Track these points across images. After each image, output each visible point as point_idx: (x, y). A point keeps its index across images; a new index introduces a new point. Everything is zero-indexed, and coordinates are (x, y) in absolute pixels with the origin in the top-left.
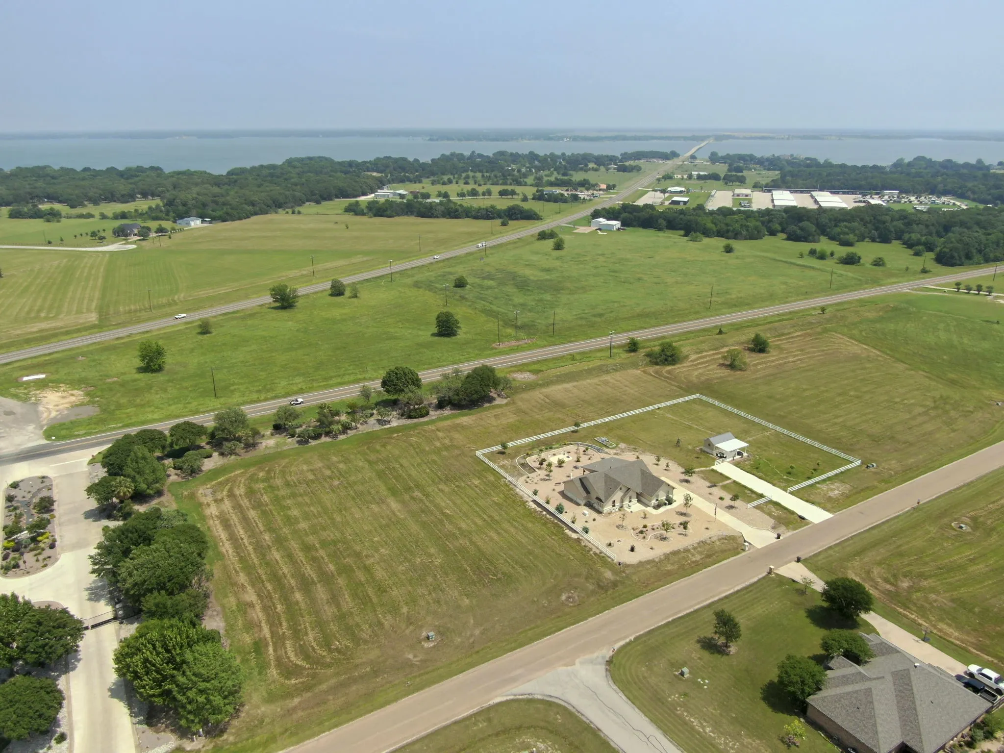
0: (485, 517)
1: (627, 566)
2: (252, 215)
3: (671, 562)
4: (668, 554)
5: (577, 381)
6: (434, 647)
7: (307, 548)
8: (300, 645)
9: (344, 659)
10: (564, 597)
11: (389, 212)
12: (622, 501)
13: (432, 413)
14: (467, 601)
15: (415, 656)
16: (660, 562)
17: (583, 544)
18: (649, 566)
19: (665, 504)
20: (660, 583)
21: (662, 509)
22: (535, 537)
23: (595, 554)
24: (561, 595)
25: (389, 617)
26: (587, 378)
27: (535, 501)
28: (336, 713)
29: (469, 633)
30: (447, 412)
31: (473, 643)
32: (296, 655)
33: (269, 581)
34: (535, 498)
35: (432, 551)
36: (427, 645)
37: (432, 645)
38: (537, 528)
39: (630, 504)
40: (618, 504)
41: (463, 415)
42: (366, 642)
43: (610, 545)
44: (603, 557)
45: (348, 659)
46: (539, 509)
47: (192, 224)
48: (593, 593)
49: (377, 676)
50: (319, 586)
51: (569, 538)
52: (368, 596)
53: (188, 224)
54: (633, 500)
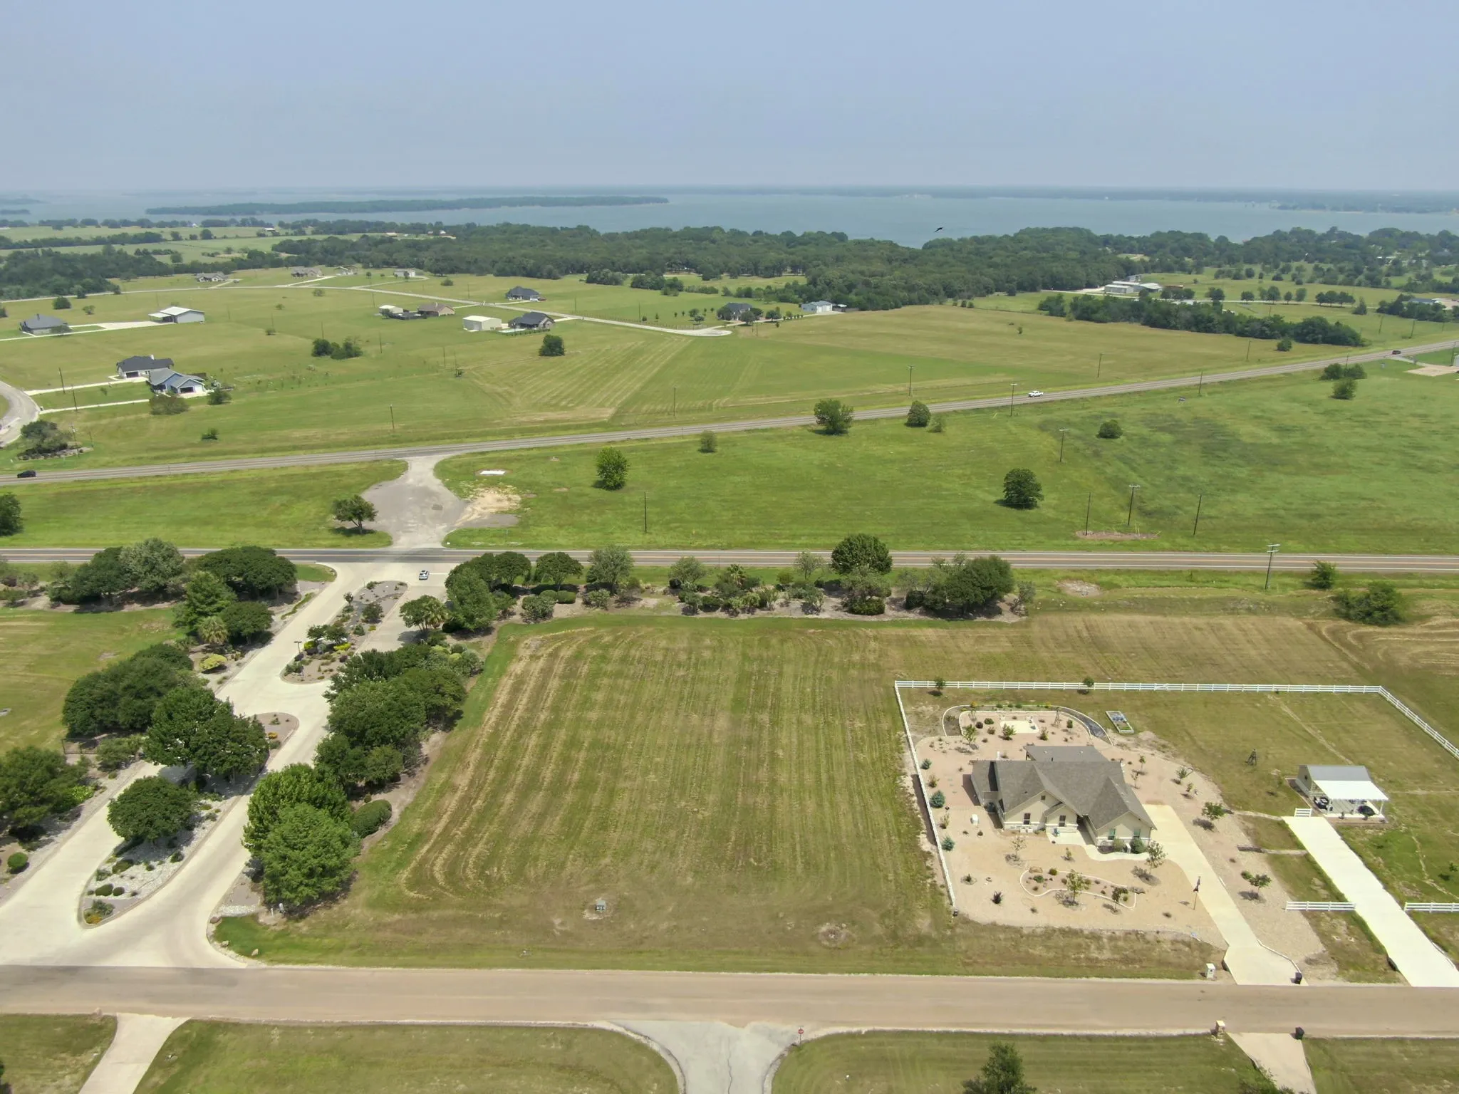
0: (824, 777)
1: (967, 921)
2: (905, 304)
3: (1050, 944)
4: (1054, 930)
5: (1165, 615)
6: (594, 922)
7: (573, 743)
8: (458, 855)
9: (484, 892)
10: (824, 929)
11: (1098, 316)
12: (1045, 820)
13: (890, 613)
14: (690, 880)
15: (562, 924)
16: (1028, 936)
17: (928, 863)
18: (1002, 936)
19: (1126, 850)
20: (996, 969)
21: (1113, 856)
22: (866, 828)
23: (933, 885)
24: (821, 923)
25: (580, 862)
26: (1187, 614)
27: (916, 779)
28: (422, 951)
29: (652, 923)
30: (913, 616)
31: (646, 938)
32: (443, 865)
33: (498, 769)
34: (920, 772)
35: (711, 798)
36: (588, 915)
37: (595, 917)
38: (881, 816)
39: (1059, 829)
40: (1035, 823)
41: (930, 625)
42: (527, 881)
43: (968, 879)
44: (942, 894)
45: (488, 894)
46: (912, 791)
47: (820, 310)
48: (878, 940)
49: (499, 928)
50: (541, 793)
51: (915, 846)
52: (582, 825)
53: (814, 310)
54: (1068, 824)
